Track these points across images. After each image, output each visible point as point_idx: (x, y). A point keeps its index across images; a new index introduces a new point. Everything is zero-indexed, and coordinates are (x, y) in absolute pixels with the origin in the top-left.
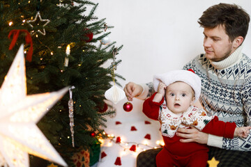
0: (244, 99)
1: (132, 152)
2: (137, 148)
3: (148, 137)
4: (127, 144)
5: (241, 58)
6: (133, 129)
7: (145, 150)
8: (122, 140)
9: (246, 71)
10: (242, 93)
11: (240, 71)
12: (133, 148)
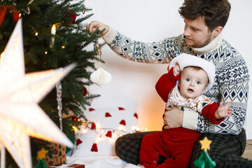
0: (221, 81)
1: (108, 138)
2: (112, 134)
3: (123, 123)
4: (103, 130)
5: (220, 43)
6: (108, 115)
7: (121, 136)
8: (98, 126)
9: (225, 55)
10: (219, 76)
11: (219, 55)
12: (109, 134)
